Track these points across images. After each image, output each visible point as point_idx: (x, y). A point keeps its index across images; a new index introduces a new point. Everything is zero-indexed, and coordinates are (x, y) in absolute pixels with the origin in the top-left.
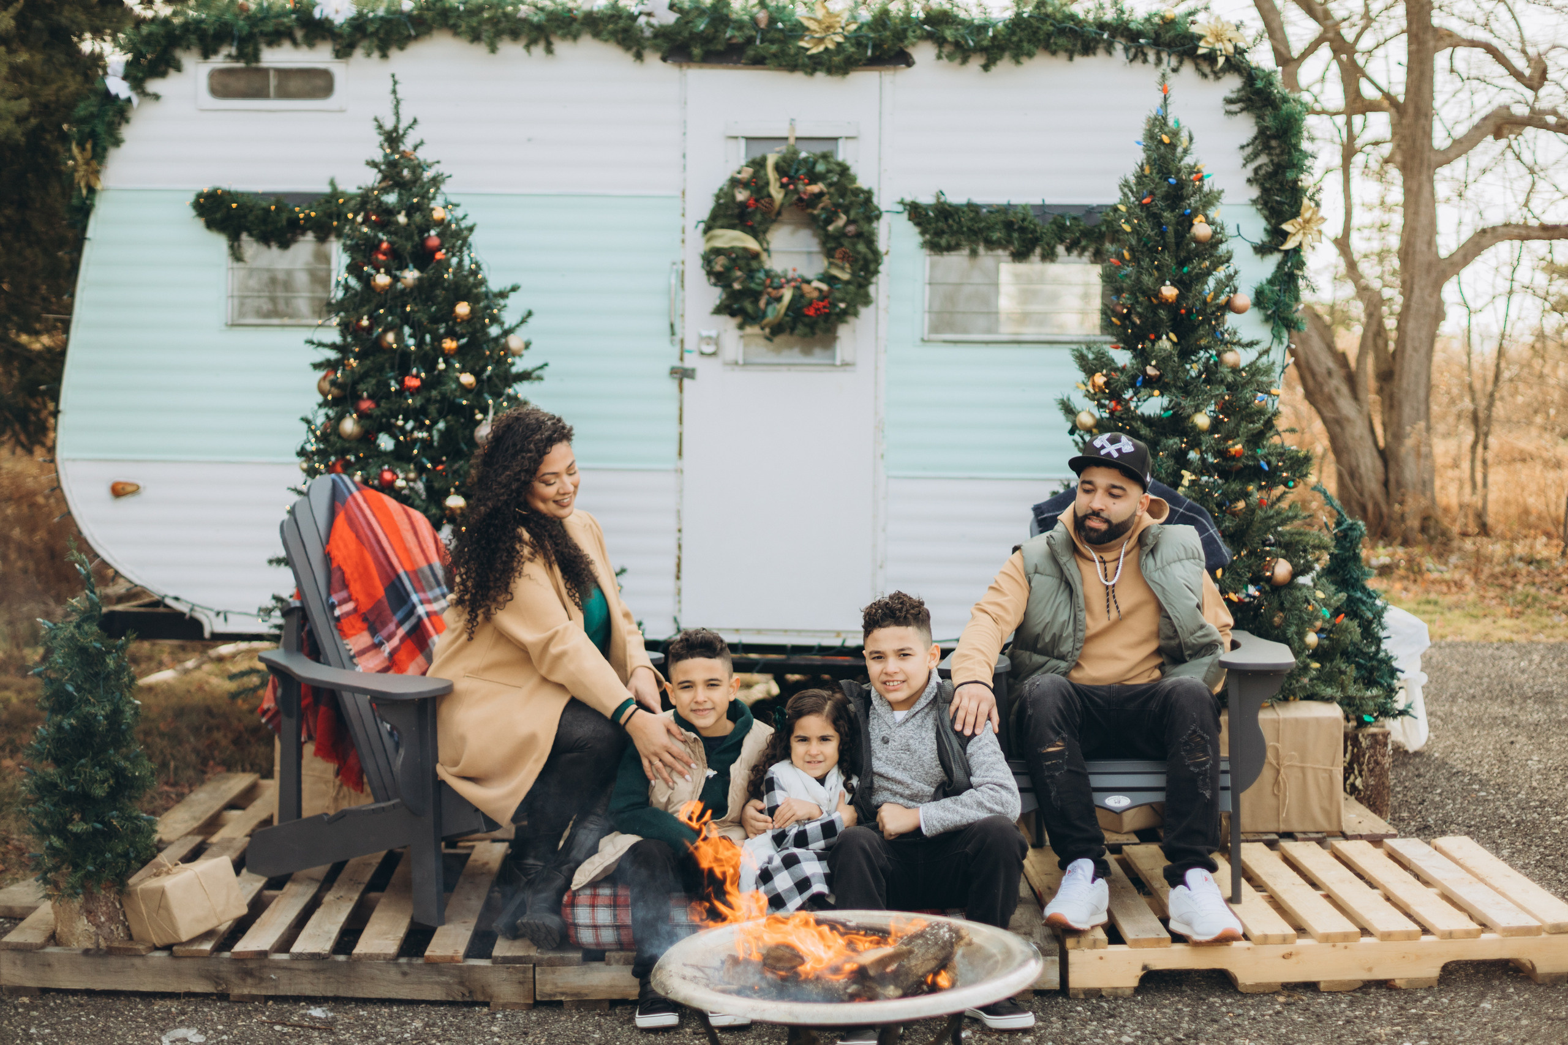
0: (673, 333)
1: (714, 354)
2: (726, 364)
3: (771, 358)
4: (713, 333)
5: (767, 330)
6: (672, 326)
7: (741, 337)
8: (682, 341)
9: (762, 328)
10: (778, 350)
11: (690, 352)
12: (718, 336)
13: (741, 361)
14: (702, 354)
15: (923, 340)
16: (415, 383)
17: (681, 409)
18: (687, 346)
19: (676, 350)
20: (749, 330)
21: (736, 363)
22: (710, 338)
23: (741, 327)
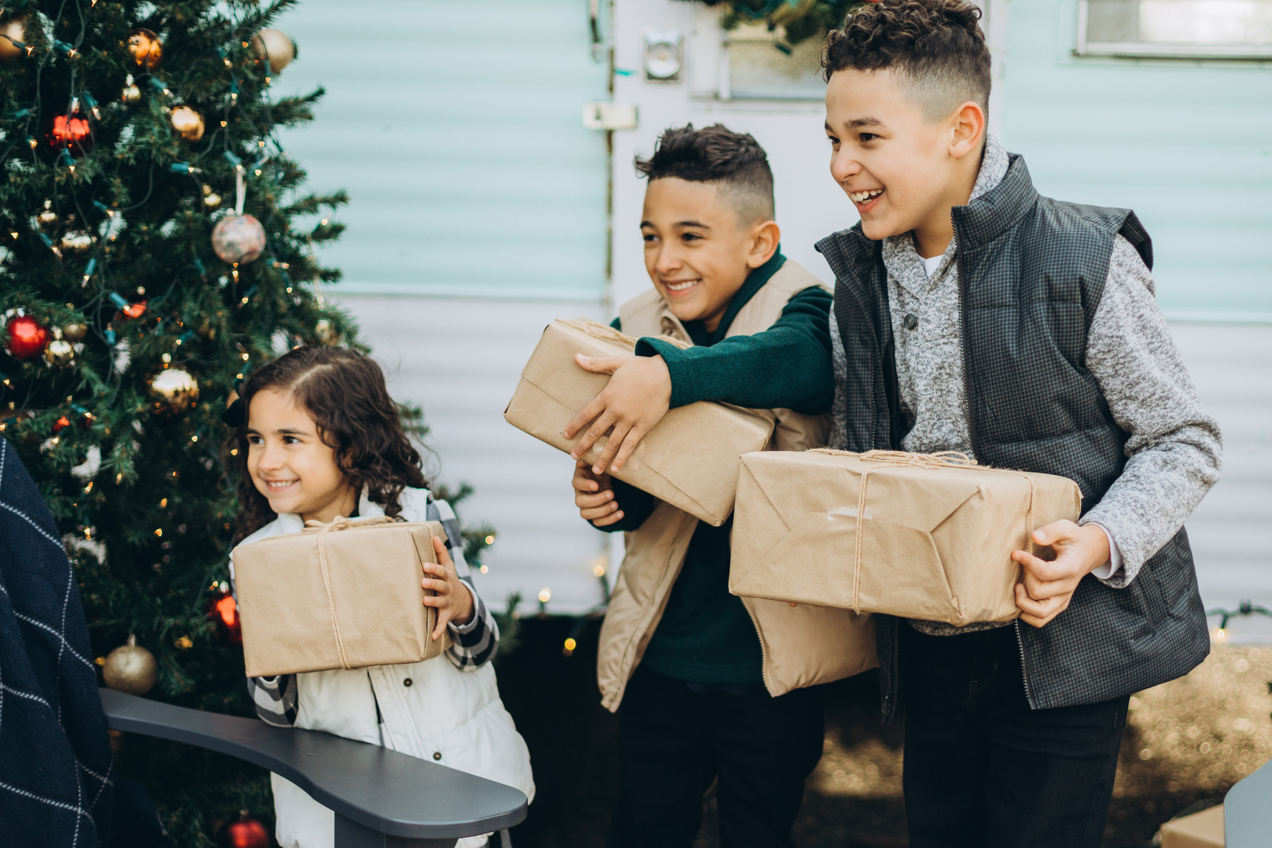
0: (596, 39)
1: (673, 78)
2: (695, 98)
3: (782, 87)
4: (671, 37)
5: (780, 32)
6: (593, 23)
7: (726, 44)
8: (612, 54)
9: (771, 28)
10: (793, 75)
11: (626, 73)
12: (681, 41)
13: (725, 94)
14: (651, 77)
15: (1075, 54)
16: (80, 129)
17: (610, 185)
18: (621, 63)
19: (602, 70)
20: (747, 31)
21: (716, 97)
22: (666, 45)
23: (729, 24)
